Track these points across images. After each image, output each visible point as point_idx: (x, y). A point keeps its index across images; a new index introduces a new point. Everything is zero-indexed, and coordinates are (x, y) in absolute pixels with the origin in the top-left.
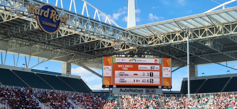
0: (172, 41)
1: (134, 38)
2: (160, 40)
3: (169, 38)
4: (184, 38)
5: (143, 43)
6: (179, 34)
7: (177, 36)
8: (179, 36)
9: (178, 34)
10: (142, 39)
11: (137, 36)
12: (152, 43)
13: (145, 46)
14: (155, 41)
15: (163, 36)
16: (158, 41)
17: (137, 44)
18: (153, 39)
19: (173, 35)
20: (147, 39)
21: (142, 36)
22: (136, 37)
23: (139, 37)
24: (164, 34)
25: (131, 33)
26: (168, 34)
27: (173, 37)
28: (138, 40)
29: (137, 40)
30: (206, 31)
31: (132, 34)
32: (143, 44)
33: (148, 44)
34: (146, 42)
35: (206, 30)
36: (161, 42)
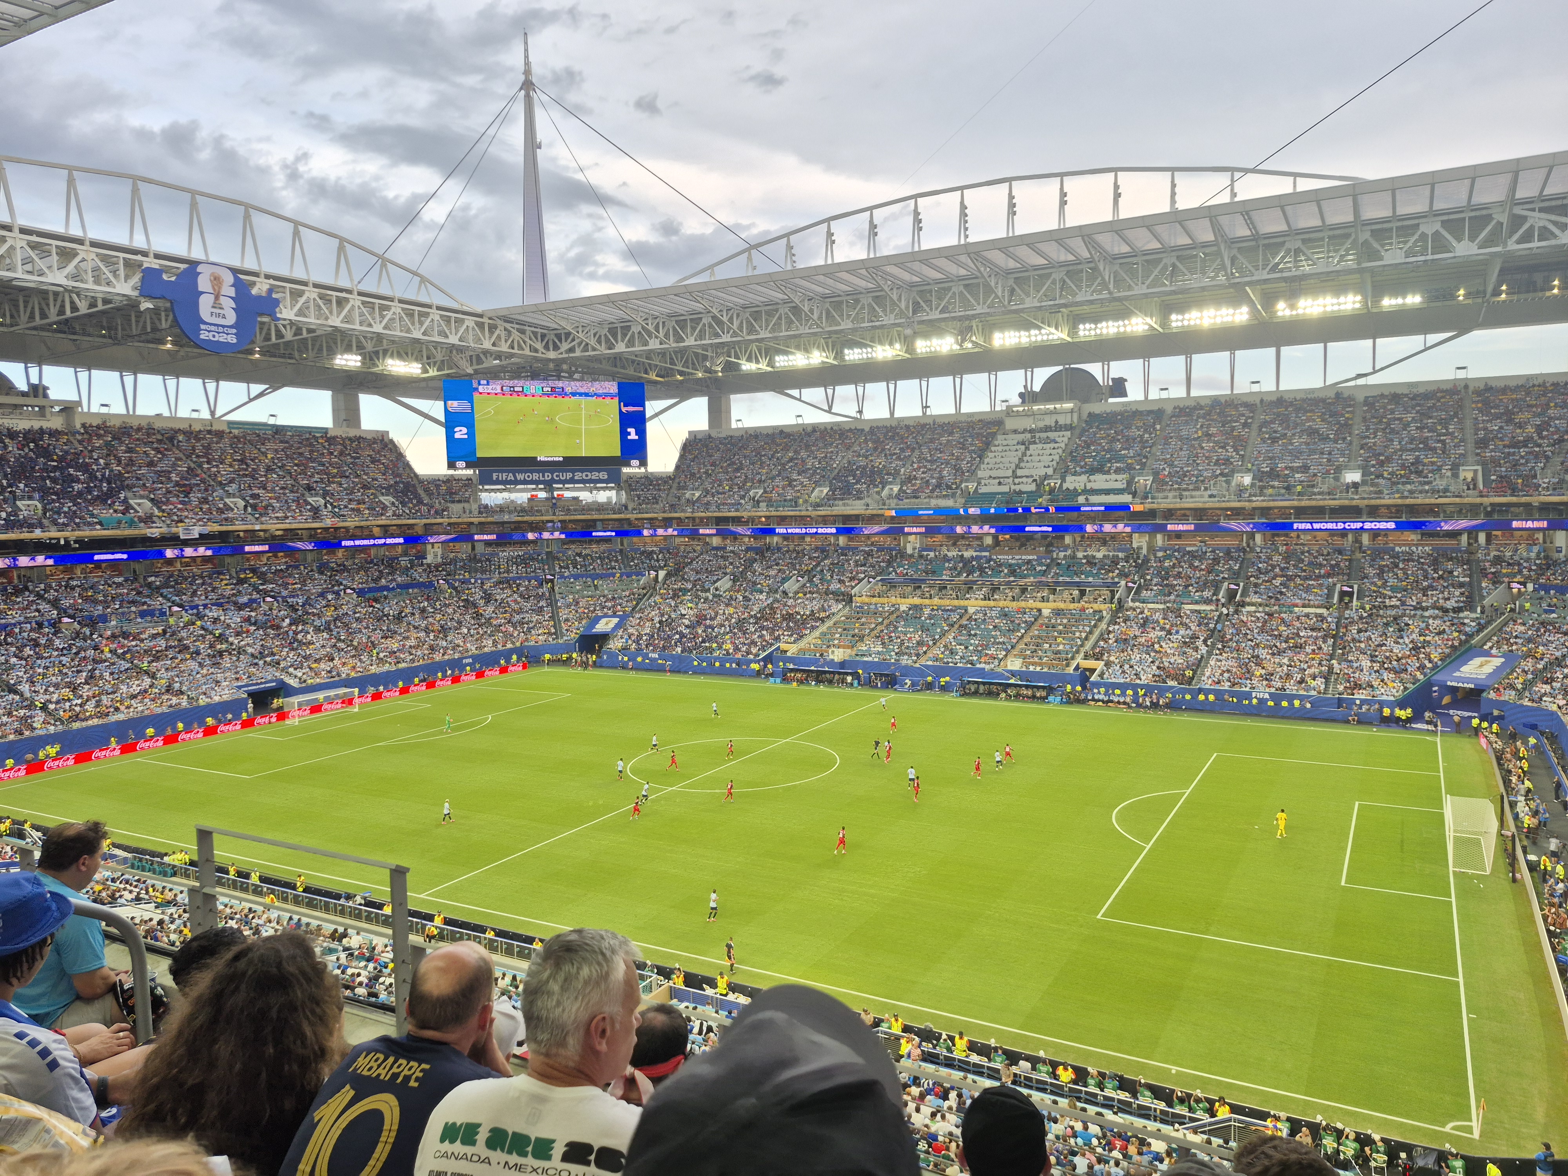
0: (623, 347)
1: (516, 335)
3: (615, 336)
4: (652, 340)
5: (547, 347)
6: (639, 329)
7: (633, 334)
10: (543, 336)
11: (527, 328)
12: (572, 350)
13: (552, 355)
17: (527, 352)
19: (625, 330)
20: (559, 337)
21: (543, 327)
22: (522, 332)
23: (533, 332)
25: (505, 321)
27: (624, 335)
28: (530, 339)
29: (527, 340)
30: (704, 326)
31: (508, 326)
32: (548, 350)
33: (562, 350)
34: (554, 343)
36: (595, 349)
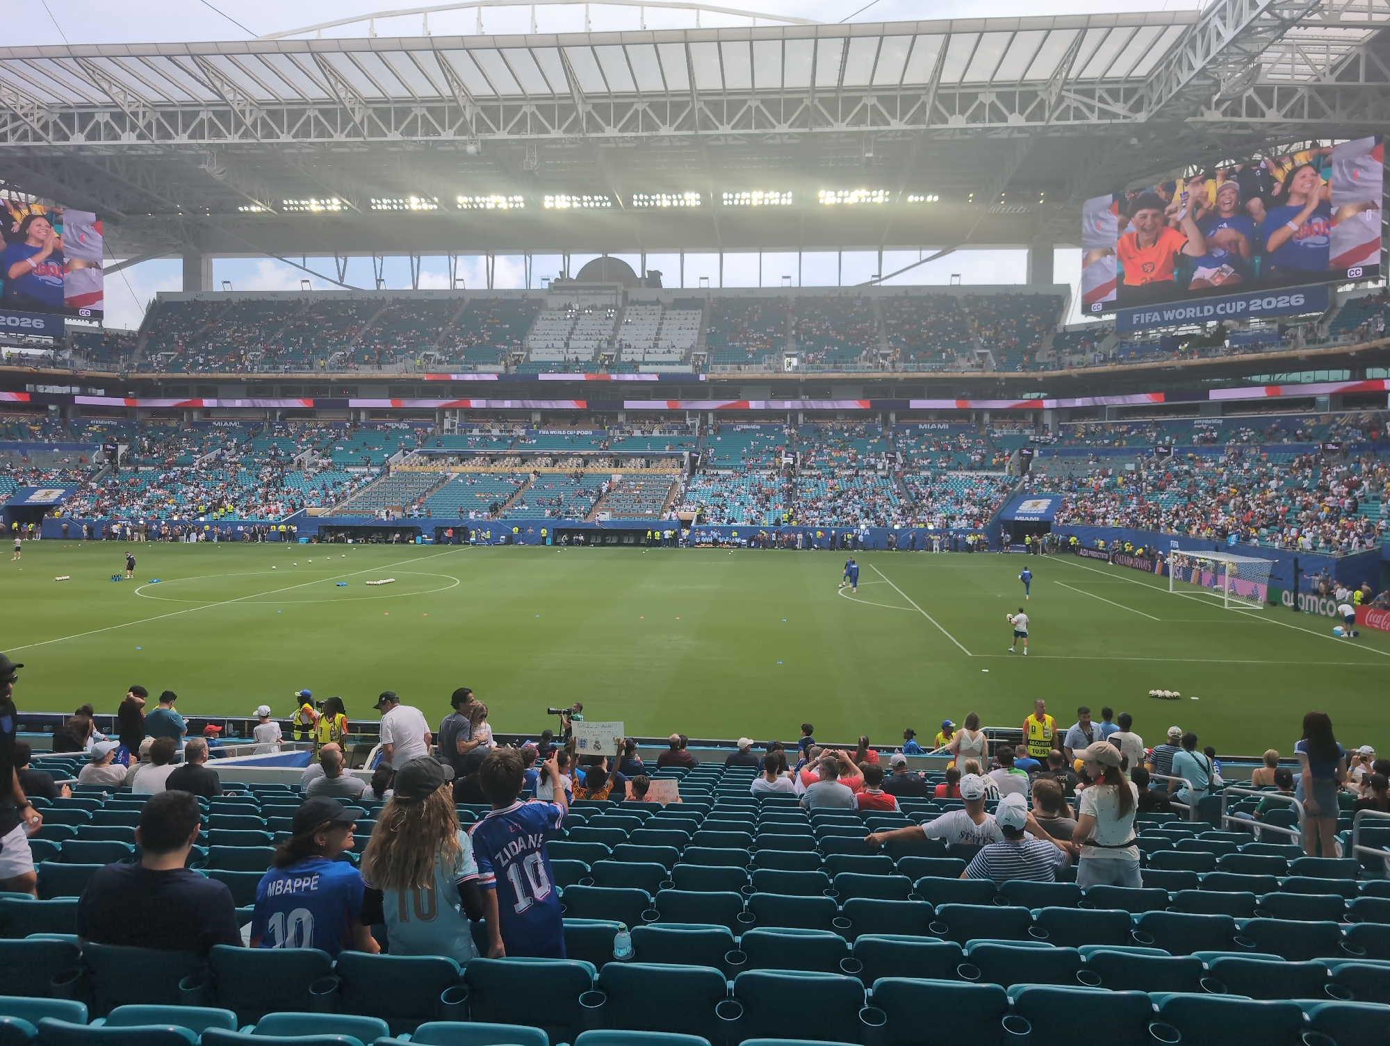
0: (78, 139)
2: (32, 128)
4: (126, 134)
6: (107, 117)
7: (98, 123)
8: (107, 124)
9: (102, 117)
14: (14, 131)
15: (42, 113)
16: (26, 131)
18: (6, 121)
19: (86, 118)
24: (50, 106)
26: (64, 111)
30: (202, 122)
35: (203, 115)
36: (38, 138)
